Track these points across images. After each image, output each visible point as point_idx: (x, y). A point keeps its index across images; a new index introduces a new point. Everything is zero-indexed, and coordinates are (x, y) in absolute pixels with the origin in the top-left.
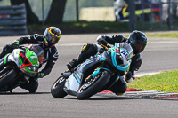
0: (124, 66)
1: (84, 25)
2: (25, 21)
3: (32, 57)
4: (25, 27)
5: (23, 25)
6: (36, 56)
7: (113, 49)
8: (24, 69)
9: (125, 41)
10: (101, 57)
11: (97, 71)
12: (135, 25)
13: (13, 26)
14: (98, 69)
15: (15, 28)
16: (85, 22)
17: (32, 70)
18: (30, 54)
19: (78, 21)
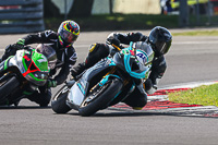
0: (140, 72)
1: (120, 19)
2: (41, 14)
3: (40, 61)
4: (41, 22)
5: (39, 19)
6: (45, 60)
7: (126, 50)
8: (30, 76)
9: (144, 40)
10: (112, 61)
11: (105, 79)
12: (188, 19)
13: (27, 20)
14: (107, 76)
15: (29, 23)
16: (121, 15)
17: (40, 78)
18: (37, 57)
19: (112, 14)
